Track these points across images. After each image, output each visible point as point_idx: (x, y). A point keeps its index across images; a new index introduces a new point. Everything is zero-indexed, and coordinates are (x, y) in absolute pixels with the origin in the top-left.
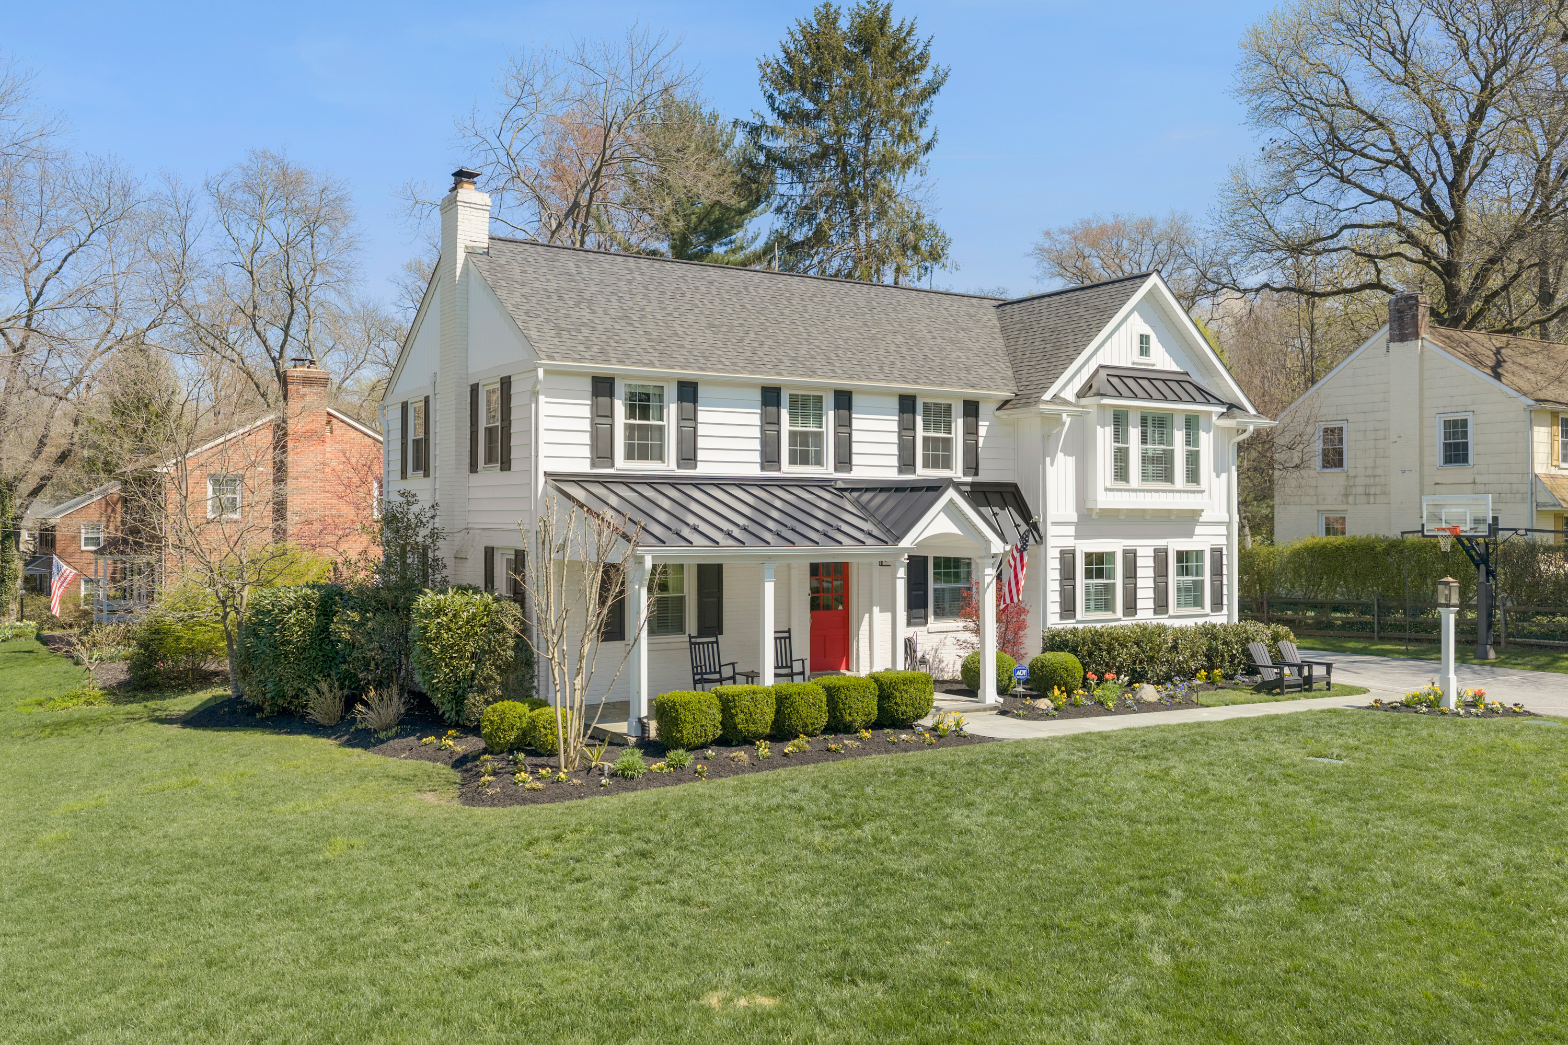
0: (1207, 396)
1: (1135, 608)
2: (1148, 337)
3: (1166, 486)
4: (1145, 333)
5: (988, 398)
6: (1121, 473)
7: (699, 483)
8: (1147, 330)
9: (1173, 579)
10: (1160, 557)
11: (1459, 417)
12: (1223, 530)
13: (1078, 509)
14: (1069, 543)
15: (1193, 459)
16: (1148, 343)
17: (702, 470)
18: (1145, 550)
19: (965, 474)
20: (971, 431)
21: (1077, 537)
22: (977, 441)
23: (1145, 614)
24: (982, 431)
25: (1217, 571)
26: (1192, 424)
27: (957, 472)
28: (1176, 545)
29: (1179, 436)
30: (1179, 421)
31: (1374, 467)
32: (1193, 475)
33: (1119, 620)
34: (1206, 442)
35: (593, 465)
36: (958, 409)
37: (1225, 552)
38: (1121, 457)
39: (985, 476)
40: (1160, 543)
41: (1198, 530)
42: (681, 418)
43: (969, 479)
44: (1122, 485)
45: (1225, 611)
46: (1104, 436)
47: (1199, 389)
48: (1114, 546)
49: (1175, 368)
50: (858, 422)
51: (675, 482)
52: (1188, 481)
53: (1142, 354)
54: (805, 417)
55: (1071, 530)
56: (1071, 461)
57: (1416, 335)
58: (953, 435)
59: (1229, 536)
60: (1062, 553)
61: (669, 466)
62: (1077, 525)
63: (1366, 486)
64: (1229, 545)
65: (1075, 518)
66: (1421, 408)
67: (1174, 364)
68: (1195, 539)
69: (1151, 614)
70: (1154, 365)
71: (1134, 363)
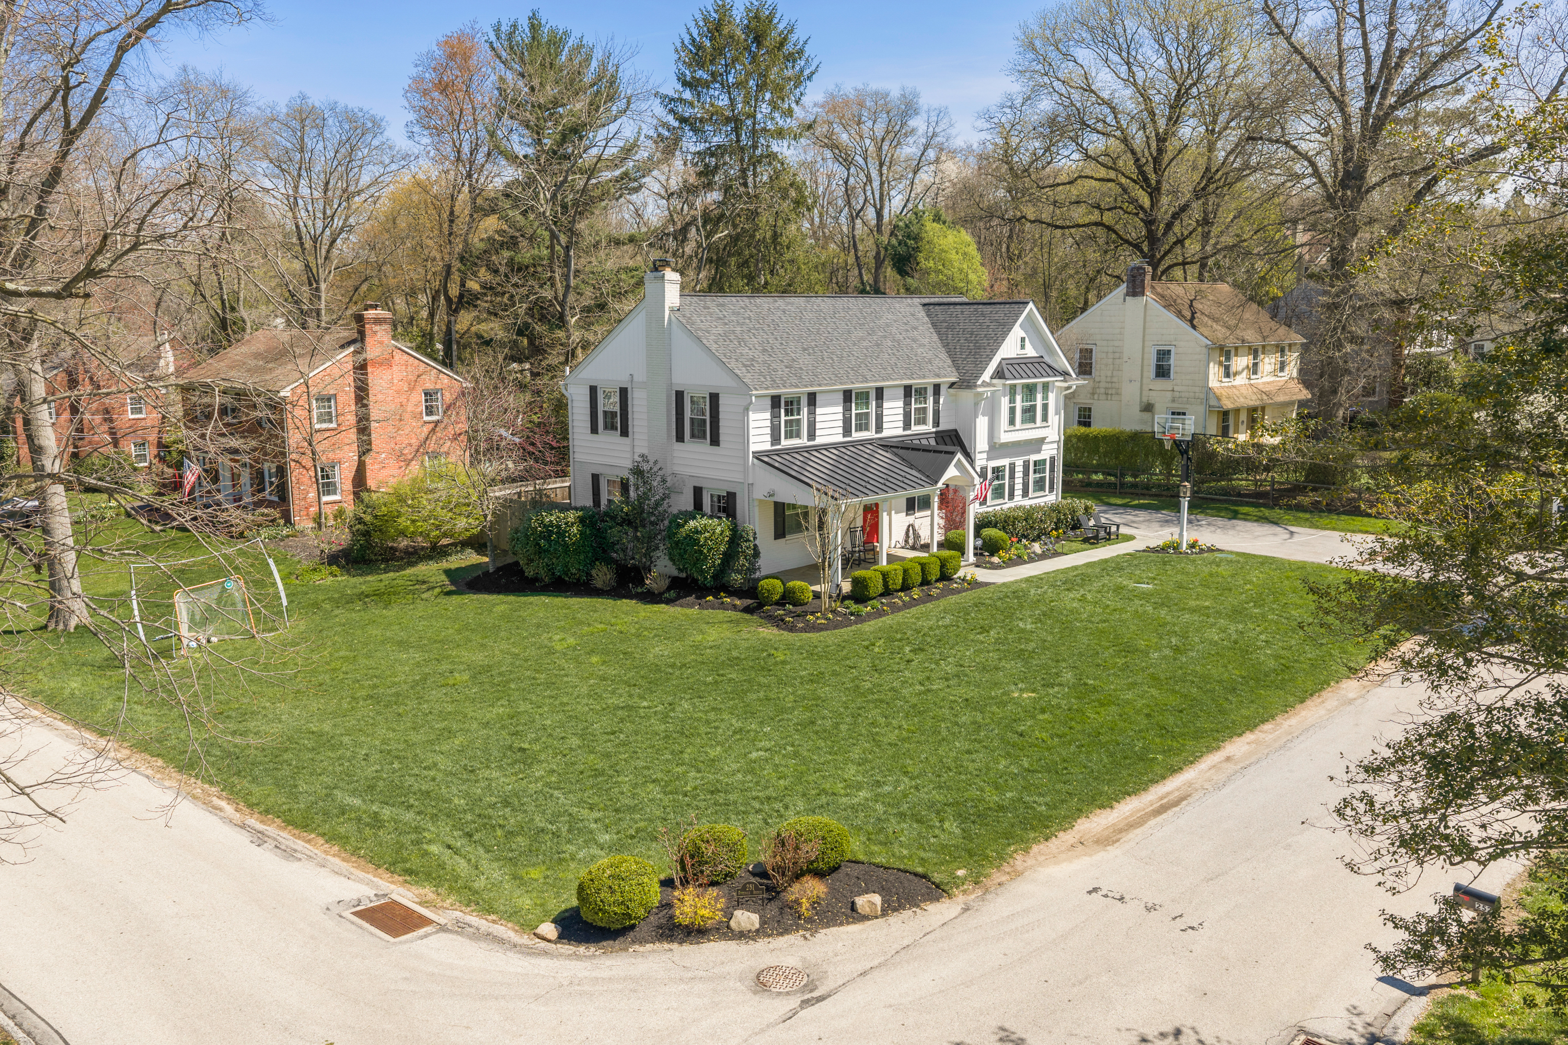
0: (1054, 371)
1: (1014, 496)
2: (1024, 338)
3: (1031, 426)
4: (1023, 336)
5: (944, 382)
6: (1012, 422)
7: (818, 448)
9: (1032, 477)
10: (1026, 465)
11: (1166, 348)
12: (1056, 446)
13: (990, 444)
14: (985, 463)
15: (1045, 407)
16: (1024, 342)
17: (819, 441)
18: (1019, 463)
20: (936, 402)
21: (989, 459)
22: (939, 408)
23: (1019, 500)
24: (942, 402)
25: (1052, 470)
26: (1046, 387)
28: (1034, 457)
29: (1039, 396)
30: (1040, 388)
31: (1112, 377)
32: (1045, 418)
33: (1006, 504)
34: (1052, 397)
35: (772, 445)
36: (931, 390)
37: (1056, 458)
38: (1012, 411)
39: (943, 427)
40: (1026, 458)
41: (1044, 447)
42: (809, 413)
43: (935, 430)
44: (1012, 428)
45: (1057, 493)
46: (1005, 402)
47: (1049, 366)
48: (1005, 462)
49: (1038, 355)
50: (886, 405)
51: (808, 449)
52: (1042, 421)
53: (1022, 349)
54: (862, 405)
55: (987, 456)
56: (986, 418)
57: (1143, 294)
58: (928, 405)
59: (1058, 449)
61: (803, 441)
62: (988, 452)
63: (1106, 388)
64: (1058, 454)
65: (989, 449)
66: (1144, 341)
67: (1036, 352)
68: (1042, 452)
69: (1021, 498)
70: (1027, 354)
71: (1017, 355)
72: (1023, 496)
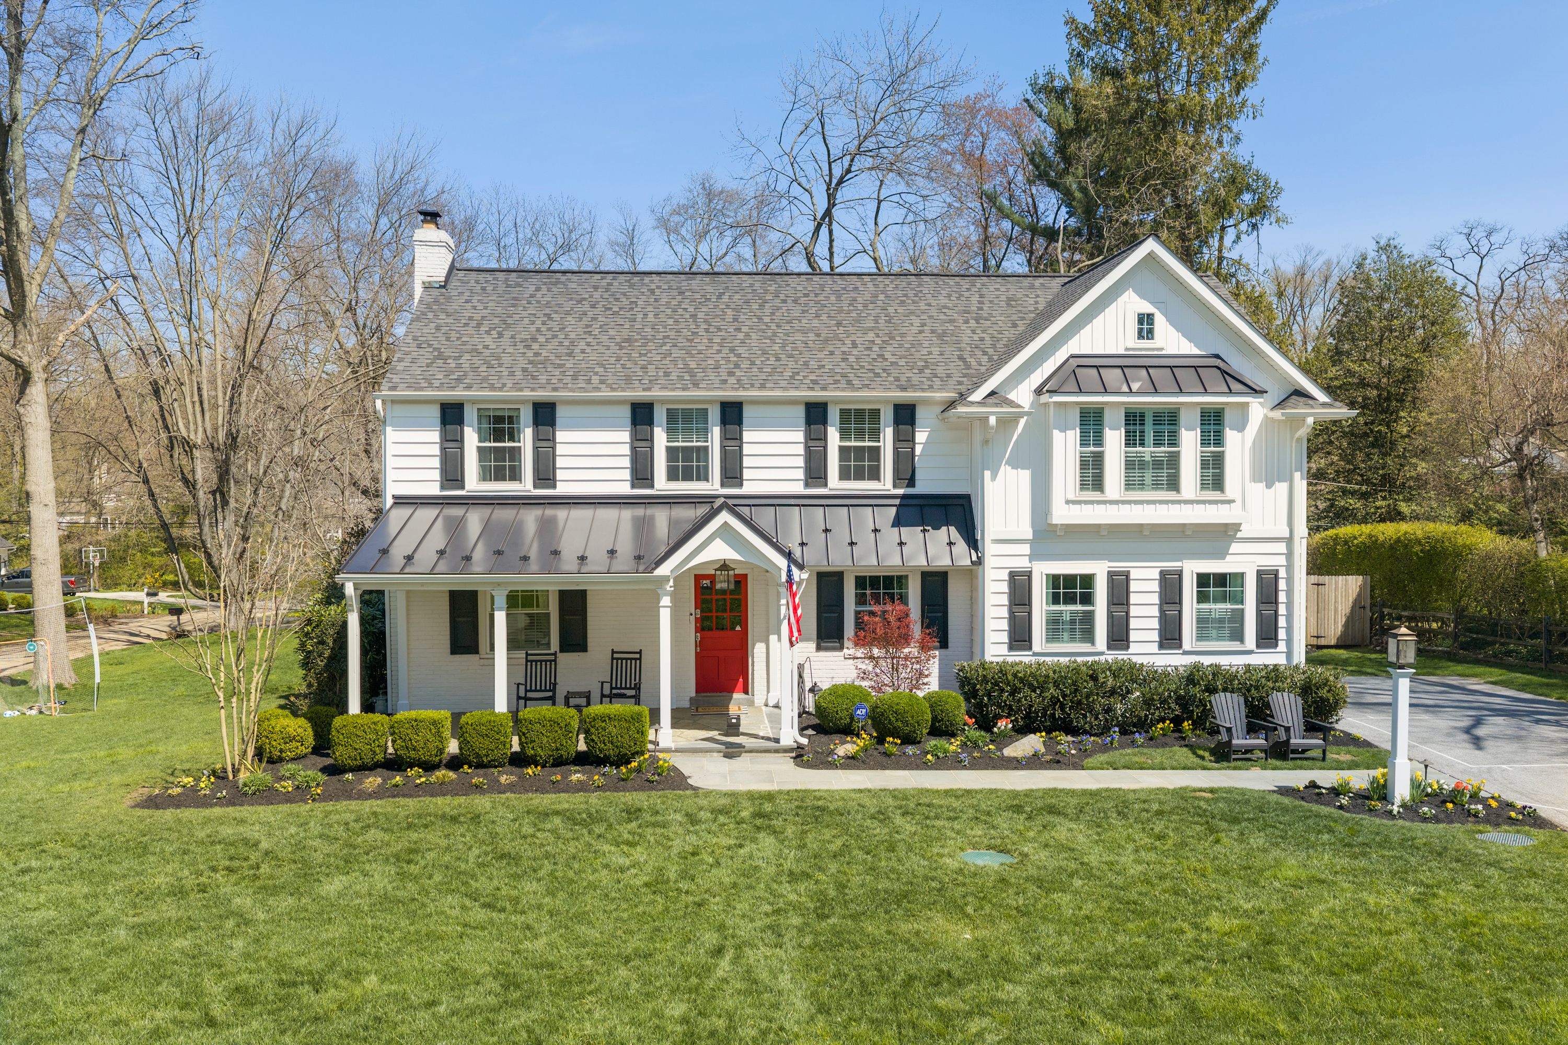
1: (1127, 640)
3: (1171, 495)
5: (927, 402)
6: (1091, 481)
8: (1148, 308)
9: (1192, 607)
10: (1169, 581)
12: (1282, 547)
13: (1033, 525)
14: (1022, 563)
15: (1213, 462)
17: (565, 489)
18: (1144, 573)
19: (895, 486)
20: (905, 439)
22: (913, 449)
23: (1144, 648)
24: (921, 437)
25: (1268, 598)
27: (886, 484)
28: (1197, 566)
30: (1191, 417)
32: (1213, 481)
33: (1102, 653)
34: (1237, 441)
35: (443, 488)
36: (887, 415)
37: (1282, 573)
38: (1092, 463)
39: (923, 487)
40: (1169, 565)
43: (901, 491)
44: (1093, 496)
45: (1282, 646)
46: (1066, 441)
48: (1090, 567)
49: (1196, 351)
50: (750, 435)
52: (1202, 488)
54: (687, 431)
55: (1026, 549)
58: (881, 444)
59: (1289, 555)
60: (1013, 575)
61: (526, 485)
62: (1033, 542)
64: (1289, 567)
65: (1030, 536)
67: (1191, 346)
68: (1228, 558)
69: (1154, 648)
70: (1162, 349)
71: (1127, 349)
72: (1161, 646)
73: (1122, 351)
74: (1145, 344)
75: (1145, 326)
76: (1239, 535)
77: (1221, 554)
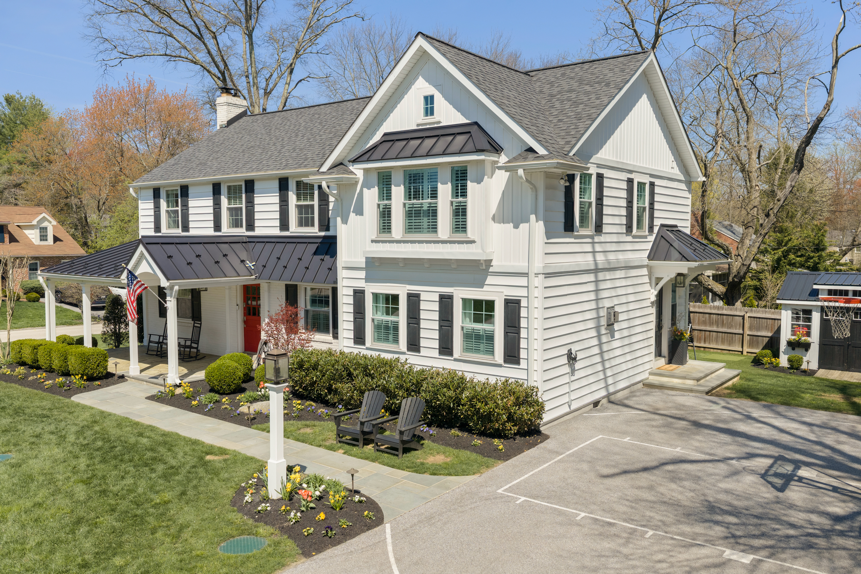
2: (432, 97)
3: (431, 237)
4: (428, 93)
6: (385, 225)
8: (431, 90)
9: (458, 325)
10: (445, 302)
12: (521, 282)
14: (361, 284)
15: (460, 210)
16: (432, 102)
18: (430, 296)
19: (319, 230)
20: (324, 199)
21: (368, 279)
22: (328, 206)
27: (315, 229)
28: (462, 293)
29: (443, 189)
30: (446, 174)
32: (459, 225)
33: (404, 353)
35: (155, 232)
37: (523, 303)
39: (333, 231)
40: (446, 290)
41: (490, 280)
43: (323, 234)
44: (386, 237)
45: (523, 364)
46: (370, 196)
48: (399, 289)
49: (463, 120)
50: (258, 200)
53: (426, 114)
54: (235, 198)
55: (362, 274)
58: (314, 204)
59: (527, 288)
60: (355, 292)
64: (528, 298)
67: (462, 117)
68: (486, 288)
69: (436, 353)
70: (439, 122)
71: (418, 125)
72: (441, 353)
73: (415, 127)
74: (430, 119)
75: (429, 106)
76: (491, 270)
77: (481, 284)
